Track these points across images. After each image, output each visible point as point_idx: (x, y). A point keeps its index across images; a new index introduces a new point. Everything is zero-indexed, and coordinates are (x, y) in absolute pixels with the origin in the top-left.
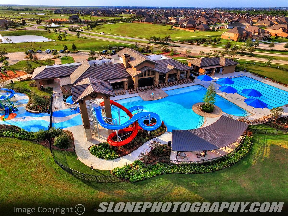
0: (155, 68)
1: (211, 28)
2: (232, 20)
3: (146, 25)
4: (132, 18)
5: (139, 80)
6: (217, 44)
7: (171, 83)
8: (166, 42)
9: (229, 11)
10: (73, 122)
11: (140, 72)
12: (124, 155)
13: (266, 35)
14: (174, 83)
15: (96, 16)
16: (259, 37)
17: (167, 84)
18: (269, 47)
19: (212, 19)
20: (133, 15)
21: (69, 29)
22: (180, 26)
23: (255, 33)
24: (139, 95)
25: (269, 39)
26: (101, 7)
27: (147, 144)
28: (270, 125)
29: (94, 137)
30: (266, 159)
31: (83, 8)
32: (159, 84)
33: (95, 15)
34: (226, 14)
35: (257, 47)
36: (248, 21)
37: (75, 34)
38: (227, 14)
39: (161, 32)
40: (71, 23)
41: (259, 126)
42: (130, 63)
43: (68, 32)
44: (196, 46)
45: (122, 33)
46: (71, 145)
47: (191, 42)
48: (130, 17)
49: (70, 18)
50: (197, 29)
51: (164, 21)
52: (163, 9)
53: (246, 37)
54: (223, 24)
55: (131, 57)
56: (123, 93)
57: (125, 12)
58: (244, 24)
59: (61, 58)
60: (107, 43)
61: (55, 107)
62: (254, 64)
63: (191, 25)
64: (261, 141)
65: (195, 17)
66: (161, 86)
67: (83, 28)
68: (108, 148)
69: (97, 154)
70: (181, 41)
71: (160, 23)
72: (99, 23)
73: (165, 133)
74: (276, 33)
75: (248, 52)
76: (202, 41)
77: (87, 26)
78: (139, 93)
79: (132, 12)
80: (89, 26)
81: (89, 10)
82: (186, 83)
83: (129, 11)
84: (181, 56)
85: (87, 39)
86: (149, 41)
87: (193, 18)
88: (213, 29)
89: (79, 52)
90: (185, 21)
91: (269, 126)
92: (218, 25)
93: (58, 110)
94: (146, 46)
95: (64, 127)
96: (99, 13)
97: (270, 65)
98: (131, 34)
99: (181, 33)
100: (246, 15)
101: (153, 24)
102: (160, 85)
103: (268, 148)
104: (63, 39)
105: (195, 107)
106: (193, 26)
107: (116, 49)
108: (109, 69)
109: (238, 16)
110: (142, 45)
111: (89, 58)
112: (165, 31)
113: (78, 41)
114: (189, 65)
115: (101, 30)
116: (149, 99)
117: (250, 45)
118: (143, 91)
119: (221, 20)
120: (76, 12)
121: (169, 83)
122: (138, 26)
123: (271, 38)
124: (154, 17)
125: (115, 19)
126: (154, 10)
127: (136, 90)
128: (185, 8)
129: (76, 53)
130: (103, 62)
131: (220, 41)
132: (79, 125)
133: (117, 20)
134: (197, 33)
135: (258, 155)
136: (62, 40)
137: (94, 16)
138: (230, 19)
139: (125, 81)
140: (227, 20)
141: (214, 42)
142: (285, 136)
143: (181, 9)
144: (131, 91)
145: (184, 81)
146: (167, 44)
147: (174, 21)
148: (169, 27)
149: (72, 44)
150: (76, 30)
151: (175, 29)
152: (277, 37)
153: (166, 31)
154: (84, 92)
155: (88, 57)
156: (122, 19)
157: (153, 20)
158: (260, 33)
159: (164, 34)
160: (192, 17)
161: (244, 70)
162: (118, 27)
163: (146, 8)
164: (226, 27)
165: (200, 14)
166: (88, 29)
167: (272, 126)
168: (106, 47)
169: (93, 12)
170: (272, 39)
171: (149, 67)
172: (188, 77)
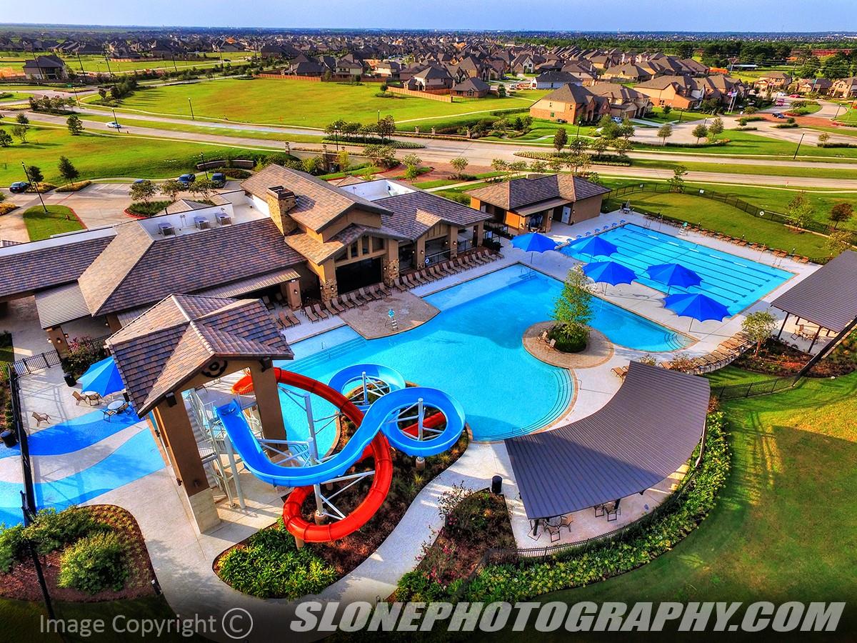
0: (383, 227)
1: (494, 88)
2: (541, 65)
3: (303, 86)
4: (252, 64)
5: (336, 271)
6: (525, 133)
7: (438, 268)
8: (382, 136)
9: (523, 39)
10: (123, 467)
11: (337, 246)
12: (357, 564)
13: (642, 103)
14: (445, 266)
15: (124, 58)
16: (625, 109)
17: (424, 273)
18: (660, 135)
19: (490, 63)
20: (254, 55)
21: (32, 104)
22: (406, 84)
23: (614, 99)
24: (344, 323)
25: (651, 116)
26: (136, 30)
27: (423, 502)
28: (749, 367)
29: (224, 513)
30: (777, 477)
31: (72, 33)
32: (401, 275)
33: (120, 55)
34: (521, 49)
35: (631, 139)
36: (584, 67)
37: (62, 121)
38: (524, 49)
39: (356, 105)
40: (33, 83)
41: (723, 375)
42: (298, 216)
43: (29, 115)
44: (471, 143)
45: (230, 112)
46: (135, 567)
47: (450, 131)
48: (243, 62)
49: (29, 65)
50: (458, 92)
51: (357, 72)
52: (339, 34)
53: (595, 110)
54: (520, 76)
55: (297, 197)
56: (290, 321)
57: (224, 46)
58: (576, 75)
59: (22, 211)
60: (184, 148)
61: (35, 415)
62: (641, 186)
63: (438, 82)
64: (746, 422)
65: (441, 56)
66: (409, 281)
67: (90, 101)
68: (290, 549)
69: (255, 584)
70: (424, 131)
71: (344, 78)
72: (141, 83)
73: (470, 449)
74: (662, 98)
75: (616, 154)
76: (484, 129)
77: (103, 93)
78: (343, 315)
79: (246, 44)
80: (109, 94)
81: (97, 40)
82: (481, 263)
83: (236, 42)
84: (439, 178)
85: (109, 139)
86: (326, 135)
87: (438, 60)
88: (499, 90)
89: (89, 184)
90: (418, 70)
91: (746, 369)
92: (509, 79)
93: (49, 426)
94: (321, 151)
95: (92, 495)
96: (135, 47)
97: (681, 186)
98: (261, 113)
99: (416, 106)
100: (571, 50)
101: (322, 81)
102: (404, 279)
103: (769, 439)
104: (17, 141)
105: (530, 339)
106: (443, 83)
107: (224, 167)
108: (224, 245)
109: (553, 53)
110: (306, 148)
111: (134, 205)
112: (367, 101)
113: (76, 146)
114: (475, 205)
115: (154, 105)
116: (380, 331)
117: (612, 133)
118: (355, 306)
119: (515, 64)
120: (46, 46)
121: (432, 270)
122: (276, 90)
123: (654, 113)
124: (322, 59)
125: (195, 69)
126: (314, 39)
127: (332, 306)
128: (403, 31)
129: (78, 190)
130: (195, 218)
131: (530, 127)
132: (151, 473)
133: (203, 72)
134: (460, 104)
135: (755, 469)
136: (11, 144)
137: (116, 57)
138: (537, 60)
139: (290, 281)
140: (530, 66)
141: (515, 129)
142: (793, 393)
143: (393, 34)
144: (314, 312)
145: (474, 257)
146: (386, 142)
147: (386, 72)
148: (376, 88)
149: (58, 161)
150: (61, 109)
151: (396, 95)
152: (667, 109)
153: (369, 102)
154: (173, 358)
155: (129, 202)
156: (219, 67)
157: (321, 69)
158: (627, 98)
159: (366, 110)
160: (432, 58)
161: (624, 206)
162: (212, 92)
163: (287, 33)
164: (531, 84)
165: (451, 49)
166: (105, 102)
167: (753, 369)
168: (185, 162)
169: (110, 46)
170: (657, 113)
171: (366, 226)
172: (480, 242)
